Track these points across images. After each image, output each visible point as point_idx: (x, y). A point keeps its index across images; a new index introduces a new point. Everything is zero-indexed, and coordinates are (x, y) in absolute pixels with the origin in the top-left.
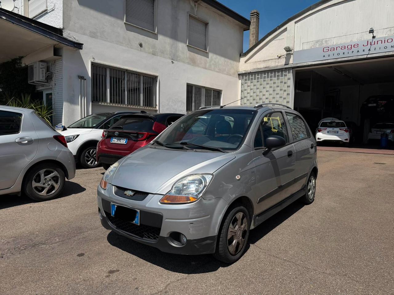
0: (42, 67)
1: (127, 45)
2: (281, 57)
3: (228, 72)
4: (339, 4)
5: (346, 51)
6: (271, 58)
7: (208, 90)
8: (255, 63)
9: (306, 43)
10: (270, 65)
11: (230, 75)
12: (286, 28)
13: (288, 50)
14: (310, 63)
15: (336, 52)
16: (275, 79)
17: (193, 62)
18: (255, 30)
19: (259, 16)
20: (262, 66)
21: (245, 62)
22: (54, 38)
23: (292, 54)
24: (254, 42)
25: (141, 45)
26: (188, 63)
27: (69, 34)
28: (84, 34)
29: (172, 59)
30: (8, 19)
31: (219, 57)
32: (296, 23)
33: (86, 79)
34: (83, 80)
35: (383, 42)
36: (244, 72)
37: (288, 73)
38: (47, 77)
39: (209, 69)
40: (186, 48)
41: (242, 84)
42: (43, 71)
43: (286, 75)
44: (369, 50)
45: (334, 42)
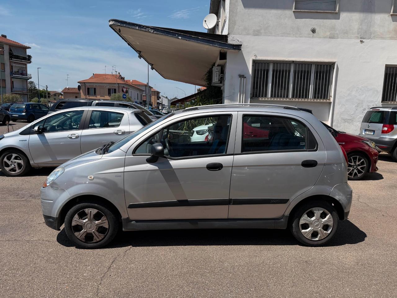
0: (217, 70)
1: (295, 35)
22: (216, 45)
25: (314, 31)
27: (233, 38)
28: (248, 34)
29: (361, 38)
30: (182, 38)
33: (245, 77)
34: (243, 78)
38: (221, 78)
40: (390, 18)
42: (217, 73)
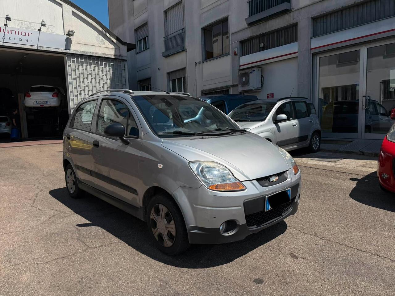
35: (17, 33)
44: (4, 38)
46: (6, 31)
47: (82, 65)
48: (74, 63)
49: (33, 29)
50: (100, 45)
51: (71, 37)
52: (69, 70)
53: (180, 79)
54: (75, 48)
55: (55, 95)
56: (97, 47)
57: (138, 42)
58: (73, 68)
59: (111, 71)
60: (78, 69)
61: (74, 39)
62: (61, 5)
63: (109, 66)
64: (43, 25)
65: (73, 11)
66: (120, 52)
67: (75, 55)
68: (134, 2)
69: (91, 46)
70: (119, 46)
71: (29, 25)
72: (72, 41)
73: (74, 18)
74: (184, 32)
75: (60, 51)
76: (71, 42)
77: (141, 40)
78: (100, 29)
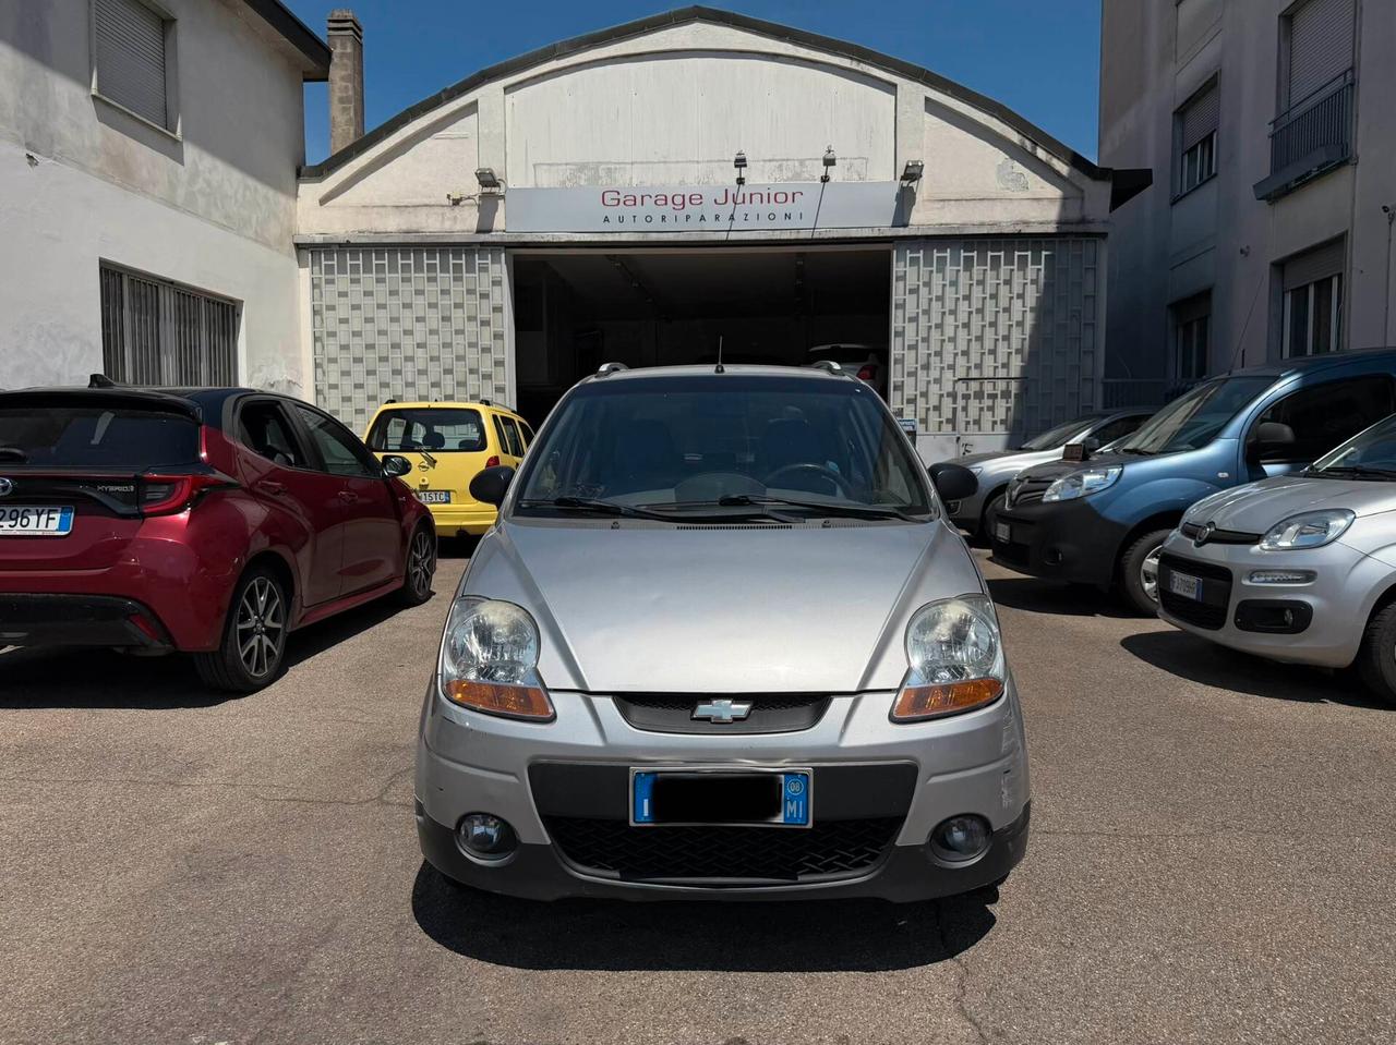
2: (461, 203)
3: (259, 231)
4: (640, 57)
5: (668, 210)
6: (427, 201)
7: (188, 297)
8: (363, 210)
9: (545, 167)
10: (424, 225)
11: (267, 244)
12: (476, 102)
13: (487, 180)
14: (564, 238)
15: (640, 211)
16: (445, 278)
17: (122, 174)
18: (350, 85)
19: (360, 38)
20: (391, 226)
21: (323, 202)
23: (503, 197)
24: (352, 131)
26: (102, 175)
29: (28, 146)
31: (221, 166)
32: (507, 90)
35: (765, 198)
36: (319, 239)
37: (492, 263)
39: (188, 208)
40: (90, 106)
41: (314, 286)
43: (484, 269)
44: (732, 218)
45: (633, 179)
46: (740, 200)
47: (941, 270)
48: (916, 268)
49: (808, 179)
50: (1009, 194)
51: (914, 185)
52: (898, 292)
53: (1323, 286)
54: (923, 218)
55: (864, 372)
56: (998, 203)
57: (1186, 157)
58: (911, 281)
59: (1042, 280)
60: (928, 284)
61: (923, 189)
62: (891, 88)
63: (1036, 261)
64: (829, 162)
65: (927, 99)
66: (1082, 208)
67: (923, 240)
68: (1182, 6)
69: (978, 204)
70: (1083, 187)
71: (798, 170)
72: (917, 195)
73: (932, 120)
74: (1352, 85)
75: (876, 233)
76: (914, 198)
77: (1197, 145)
78: (1015, 137)
